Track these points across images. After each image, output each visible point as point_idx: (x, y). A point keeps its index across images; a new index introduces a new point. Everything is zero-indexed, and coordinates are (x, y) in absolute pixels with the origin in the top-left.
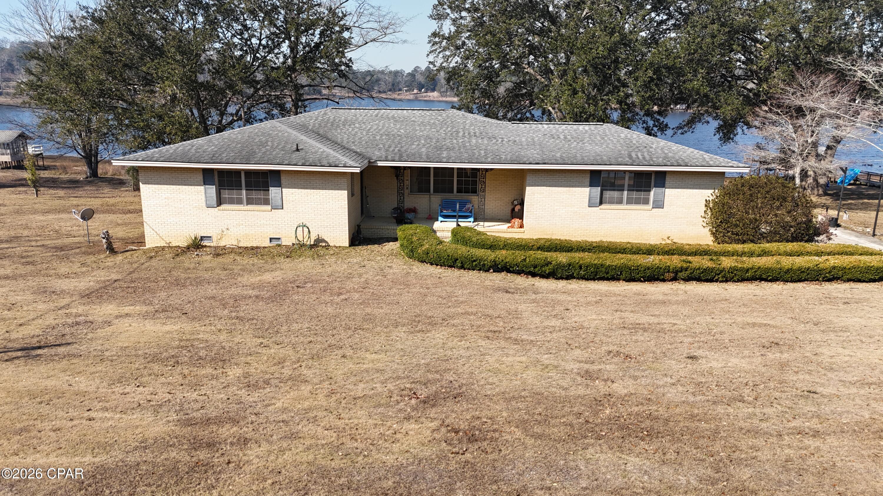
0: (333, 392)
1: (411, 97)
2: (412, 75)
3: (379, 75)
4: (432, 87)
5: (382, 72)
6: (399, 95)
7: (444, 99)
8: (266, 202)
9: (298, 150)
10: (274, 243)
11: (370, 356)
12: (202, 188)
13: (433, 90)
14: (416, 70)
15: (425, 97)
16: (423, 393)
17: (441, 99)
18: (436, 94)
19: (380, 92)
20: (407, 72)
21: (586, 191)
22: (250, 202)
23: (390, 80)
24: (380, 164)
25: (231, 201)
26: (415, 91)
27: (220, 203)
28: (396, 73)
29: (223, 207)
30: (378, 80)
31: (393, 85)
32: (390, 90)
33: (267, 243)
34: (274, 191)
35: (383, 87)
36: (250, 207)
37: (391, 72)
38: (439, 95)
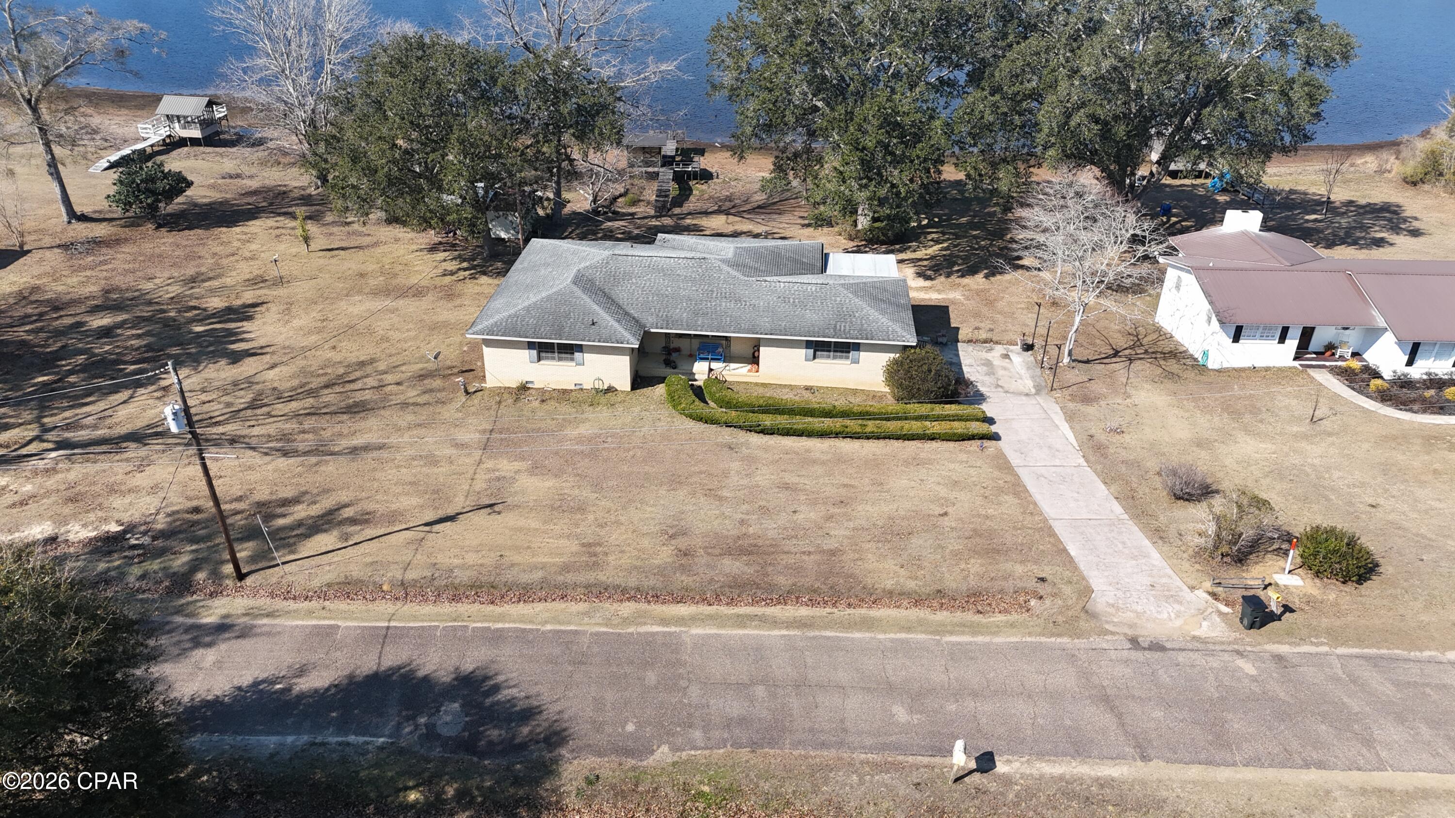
0: (634, 531)
8: (572, 359)
9: (593, 324)
10: (578, 387)
11: (649, 509)
12: (527, 351)
16: (671, 532)
21: (803, 351)
22: (560, 359)
24: (653, 330)
25: (547, 358)
27: (539, 359)
29: (542, 362)
33: (573, 387)
34: (577, 355)
36: (561, 363)
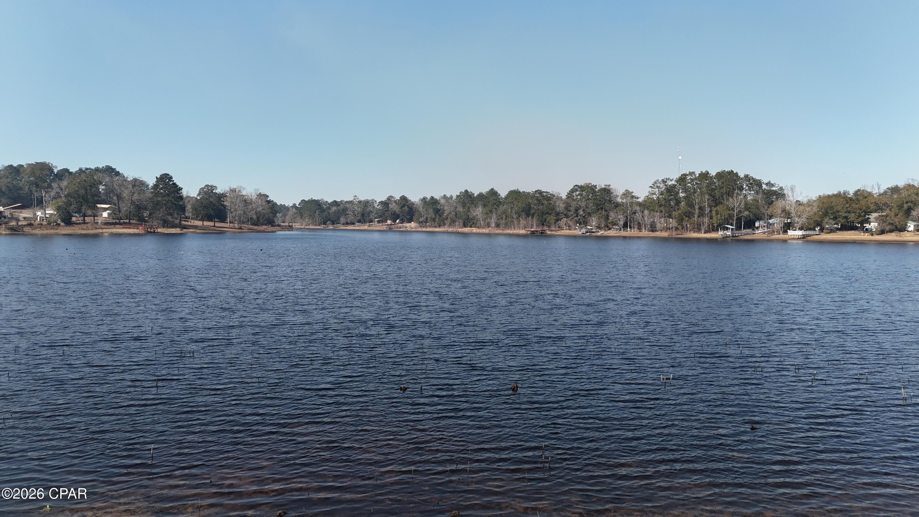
1: (384, 228)
2: (385, 204)
3: (347, 205)
4: (408, 217)
5: (351, 202)
6: (369, 226)
7: (424, 229)
13: (410, 221)
14: (390, 198)
15: (400, 228)
17: (420, 229)
18: (413, 224)
19: (347, 224)
20: (378, 201)
23: (359, 209)
26: (389, 222)
28: (366, 204)
30: (345, 210)
31: (363, 215)
32: (359, 221)
35: (351, 218)
37: (360, 202)
38: (418, 225)
